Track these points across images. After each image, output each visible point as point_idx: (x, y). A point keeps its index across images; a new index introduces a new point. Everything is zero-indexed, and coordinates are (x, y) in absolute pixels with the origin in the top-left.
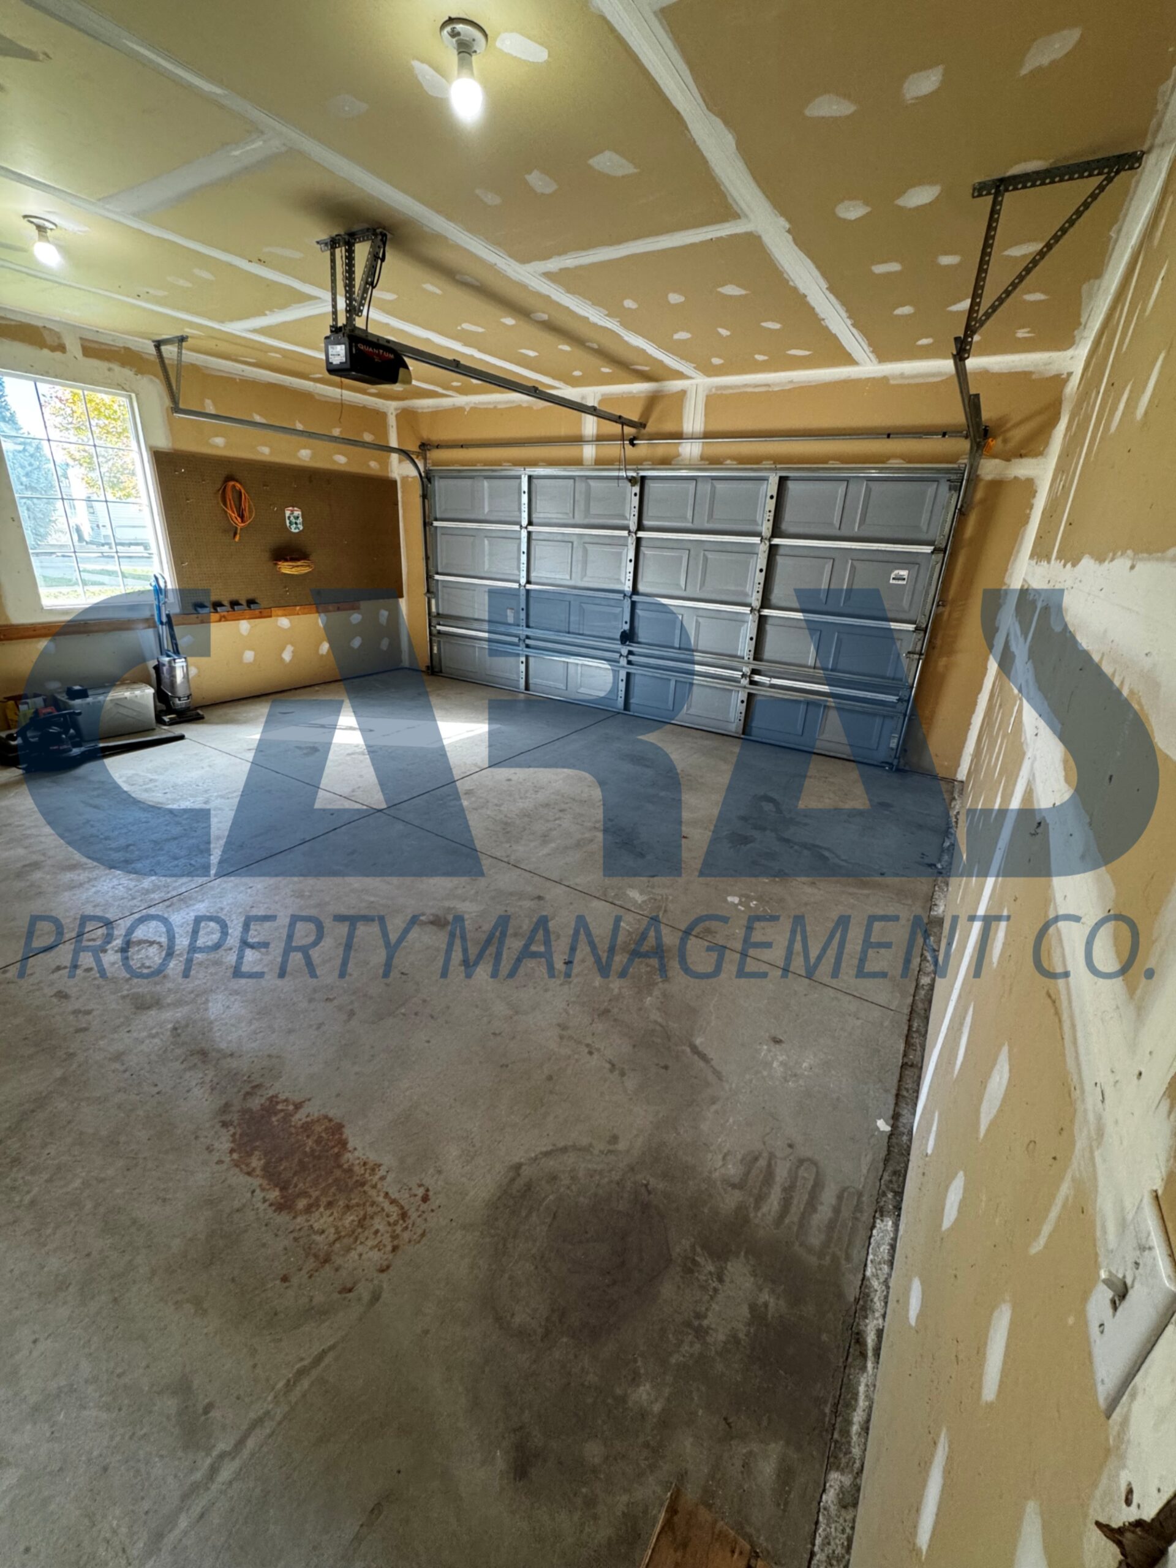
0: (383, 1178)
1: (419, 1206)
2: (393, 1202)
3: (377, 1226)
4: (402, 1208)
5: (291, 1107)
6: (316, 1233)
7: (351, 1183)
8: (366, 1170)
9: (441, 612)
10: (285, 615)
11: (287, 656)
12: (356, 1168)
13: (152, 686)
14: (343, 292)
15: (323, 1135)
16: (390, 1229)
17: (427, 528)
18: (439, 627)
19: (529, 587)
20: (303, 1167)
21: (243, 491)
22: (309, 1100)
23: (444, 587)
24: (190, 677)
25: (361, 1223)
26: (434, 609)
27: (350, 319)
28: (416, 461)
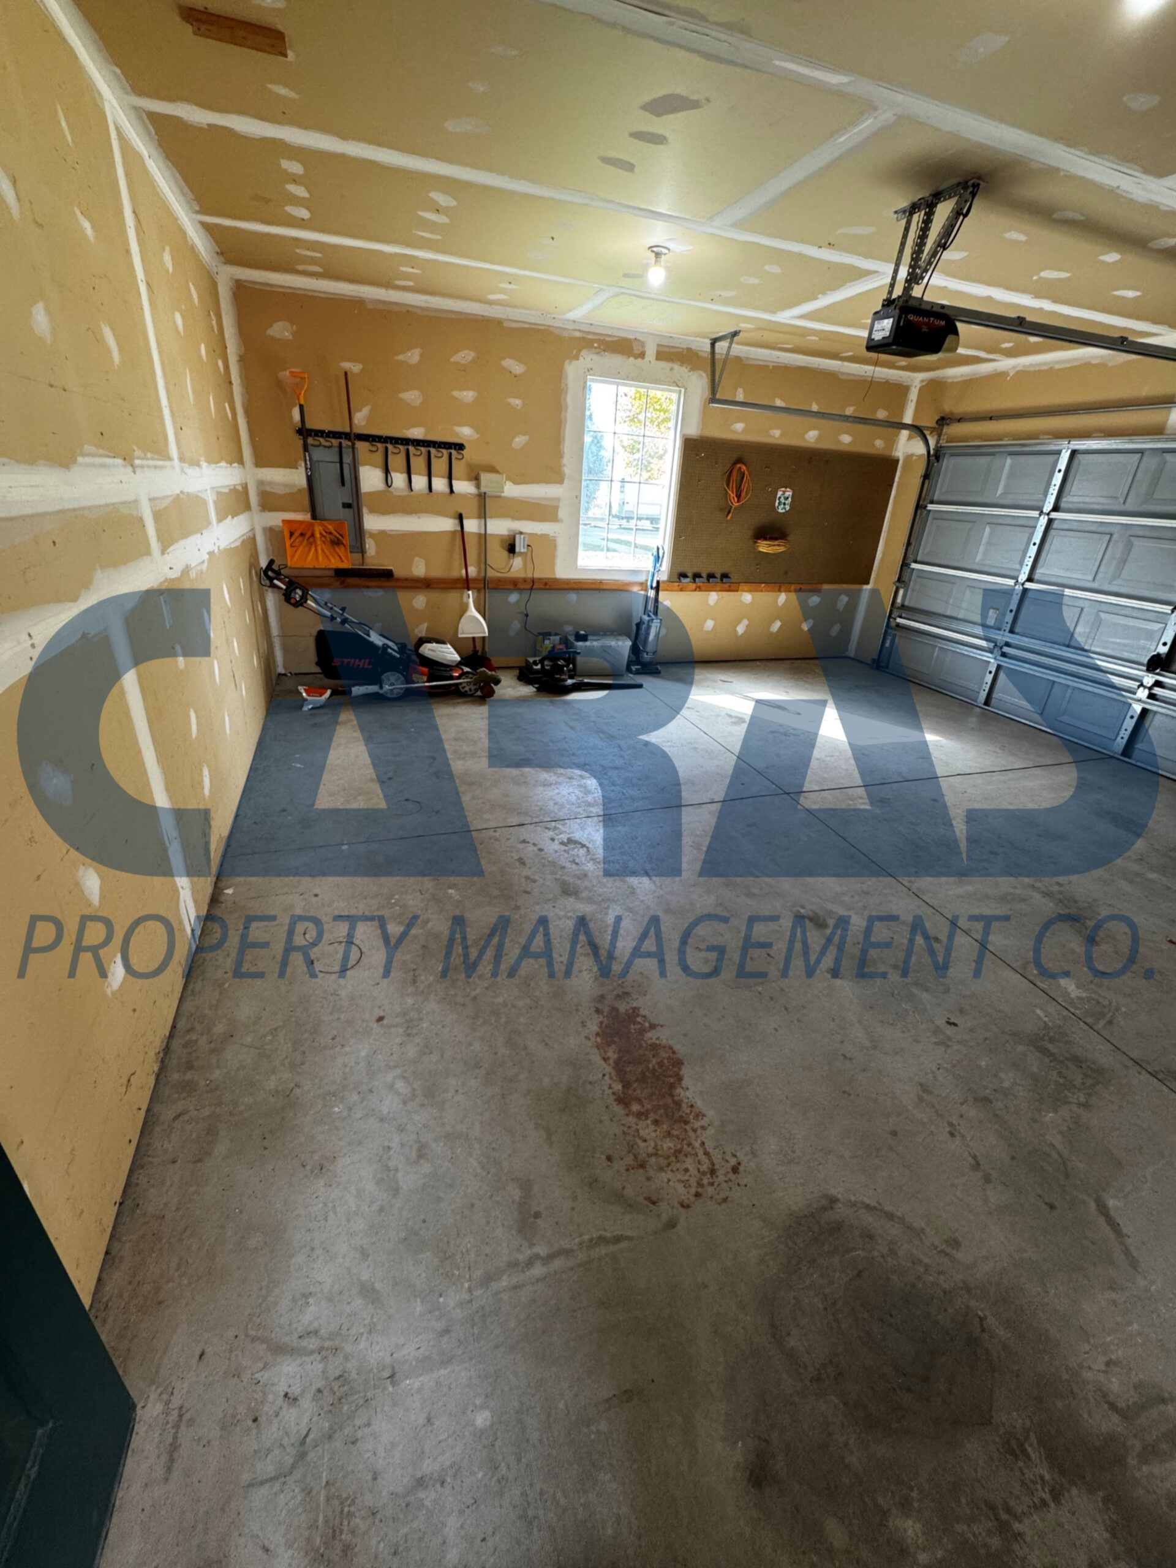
0: (703, 1128)
1: (728, 1172)
2: (706, 1154)
3: (687, 1165)
4: (713, 1164)
5: (647, 1025)
6: (640, 1138)
7: (676, 1116)
8: (691, 1112)
9: (906, 603)
10: (750, 591)
11: (741, 629)
12: (684, 1106)
13: (630, 638)
14: (909, 260)
15: (665, 1061)
16: (698, 1175)
17: (919, 512)
18: (899, 620)
19: (1028, 585)
20: (642, 1079)
21: (746, 473)
22: (662, 1026)
23: (919, 577)
24: (661, 635)
25: (677, 1153)
26: (899, 600)
27: (907, 289)
28: (929, 437)
